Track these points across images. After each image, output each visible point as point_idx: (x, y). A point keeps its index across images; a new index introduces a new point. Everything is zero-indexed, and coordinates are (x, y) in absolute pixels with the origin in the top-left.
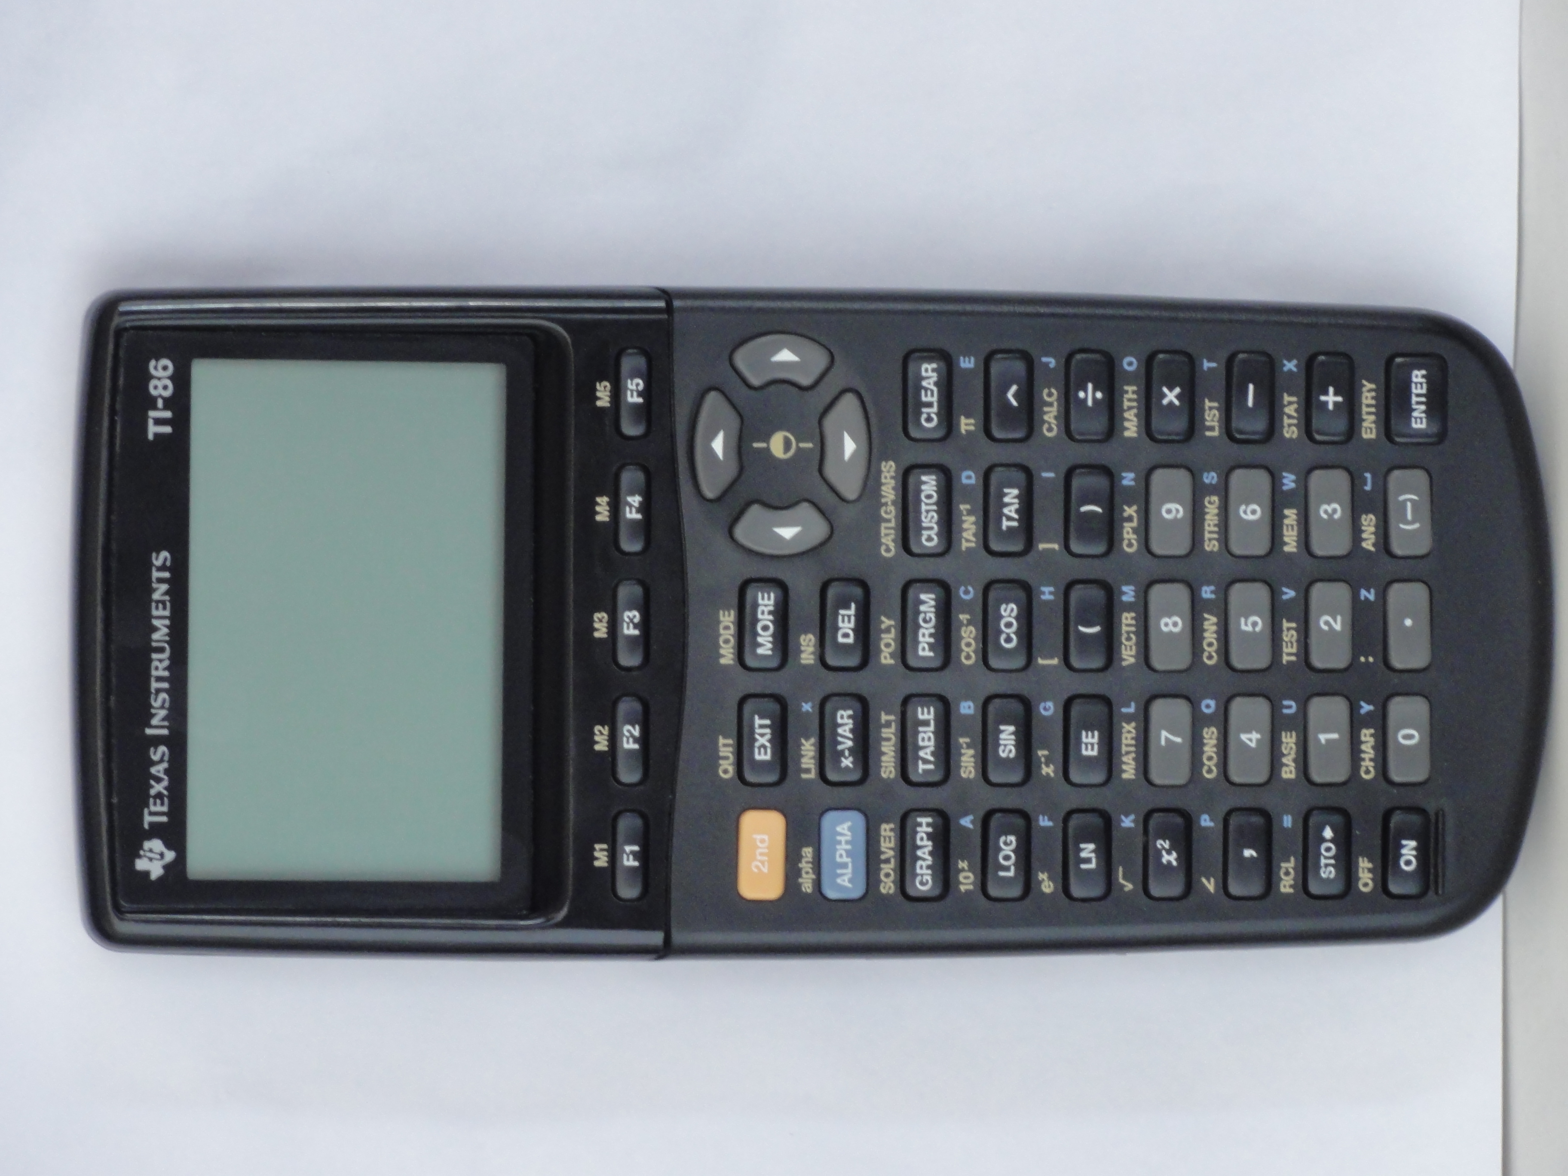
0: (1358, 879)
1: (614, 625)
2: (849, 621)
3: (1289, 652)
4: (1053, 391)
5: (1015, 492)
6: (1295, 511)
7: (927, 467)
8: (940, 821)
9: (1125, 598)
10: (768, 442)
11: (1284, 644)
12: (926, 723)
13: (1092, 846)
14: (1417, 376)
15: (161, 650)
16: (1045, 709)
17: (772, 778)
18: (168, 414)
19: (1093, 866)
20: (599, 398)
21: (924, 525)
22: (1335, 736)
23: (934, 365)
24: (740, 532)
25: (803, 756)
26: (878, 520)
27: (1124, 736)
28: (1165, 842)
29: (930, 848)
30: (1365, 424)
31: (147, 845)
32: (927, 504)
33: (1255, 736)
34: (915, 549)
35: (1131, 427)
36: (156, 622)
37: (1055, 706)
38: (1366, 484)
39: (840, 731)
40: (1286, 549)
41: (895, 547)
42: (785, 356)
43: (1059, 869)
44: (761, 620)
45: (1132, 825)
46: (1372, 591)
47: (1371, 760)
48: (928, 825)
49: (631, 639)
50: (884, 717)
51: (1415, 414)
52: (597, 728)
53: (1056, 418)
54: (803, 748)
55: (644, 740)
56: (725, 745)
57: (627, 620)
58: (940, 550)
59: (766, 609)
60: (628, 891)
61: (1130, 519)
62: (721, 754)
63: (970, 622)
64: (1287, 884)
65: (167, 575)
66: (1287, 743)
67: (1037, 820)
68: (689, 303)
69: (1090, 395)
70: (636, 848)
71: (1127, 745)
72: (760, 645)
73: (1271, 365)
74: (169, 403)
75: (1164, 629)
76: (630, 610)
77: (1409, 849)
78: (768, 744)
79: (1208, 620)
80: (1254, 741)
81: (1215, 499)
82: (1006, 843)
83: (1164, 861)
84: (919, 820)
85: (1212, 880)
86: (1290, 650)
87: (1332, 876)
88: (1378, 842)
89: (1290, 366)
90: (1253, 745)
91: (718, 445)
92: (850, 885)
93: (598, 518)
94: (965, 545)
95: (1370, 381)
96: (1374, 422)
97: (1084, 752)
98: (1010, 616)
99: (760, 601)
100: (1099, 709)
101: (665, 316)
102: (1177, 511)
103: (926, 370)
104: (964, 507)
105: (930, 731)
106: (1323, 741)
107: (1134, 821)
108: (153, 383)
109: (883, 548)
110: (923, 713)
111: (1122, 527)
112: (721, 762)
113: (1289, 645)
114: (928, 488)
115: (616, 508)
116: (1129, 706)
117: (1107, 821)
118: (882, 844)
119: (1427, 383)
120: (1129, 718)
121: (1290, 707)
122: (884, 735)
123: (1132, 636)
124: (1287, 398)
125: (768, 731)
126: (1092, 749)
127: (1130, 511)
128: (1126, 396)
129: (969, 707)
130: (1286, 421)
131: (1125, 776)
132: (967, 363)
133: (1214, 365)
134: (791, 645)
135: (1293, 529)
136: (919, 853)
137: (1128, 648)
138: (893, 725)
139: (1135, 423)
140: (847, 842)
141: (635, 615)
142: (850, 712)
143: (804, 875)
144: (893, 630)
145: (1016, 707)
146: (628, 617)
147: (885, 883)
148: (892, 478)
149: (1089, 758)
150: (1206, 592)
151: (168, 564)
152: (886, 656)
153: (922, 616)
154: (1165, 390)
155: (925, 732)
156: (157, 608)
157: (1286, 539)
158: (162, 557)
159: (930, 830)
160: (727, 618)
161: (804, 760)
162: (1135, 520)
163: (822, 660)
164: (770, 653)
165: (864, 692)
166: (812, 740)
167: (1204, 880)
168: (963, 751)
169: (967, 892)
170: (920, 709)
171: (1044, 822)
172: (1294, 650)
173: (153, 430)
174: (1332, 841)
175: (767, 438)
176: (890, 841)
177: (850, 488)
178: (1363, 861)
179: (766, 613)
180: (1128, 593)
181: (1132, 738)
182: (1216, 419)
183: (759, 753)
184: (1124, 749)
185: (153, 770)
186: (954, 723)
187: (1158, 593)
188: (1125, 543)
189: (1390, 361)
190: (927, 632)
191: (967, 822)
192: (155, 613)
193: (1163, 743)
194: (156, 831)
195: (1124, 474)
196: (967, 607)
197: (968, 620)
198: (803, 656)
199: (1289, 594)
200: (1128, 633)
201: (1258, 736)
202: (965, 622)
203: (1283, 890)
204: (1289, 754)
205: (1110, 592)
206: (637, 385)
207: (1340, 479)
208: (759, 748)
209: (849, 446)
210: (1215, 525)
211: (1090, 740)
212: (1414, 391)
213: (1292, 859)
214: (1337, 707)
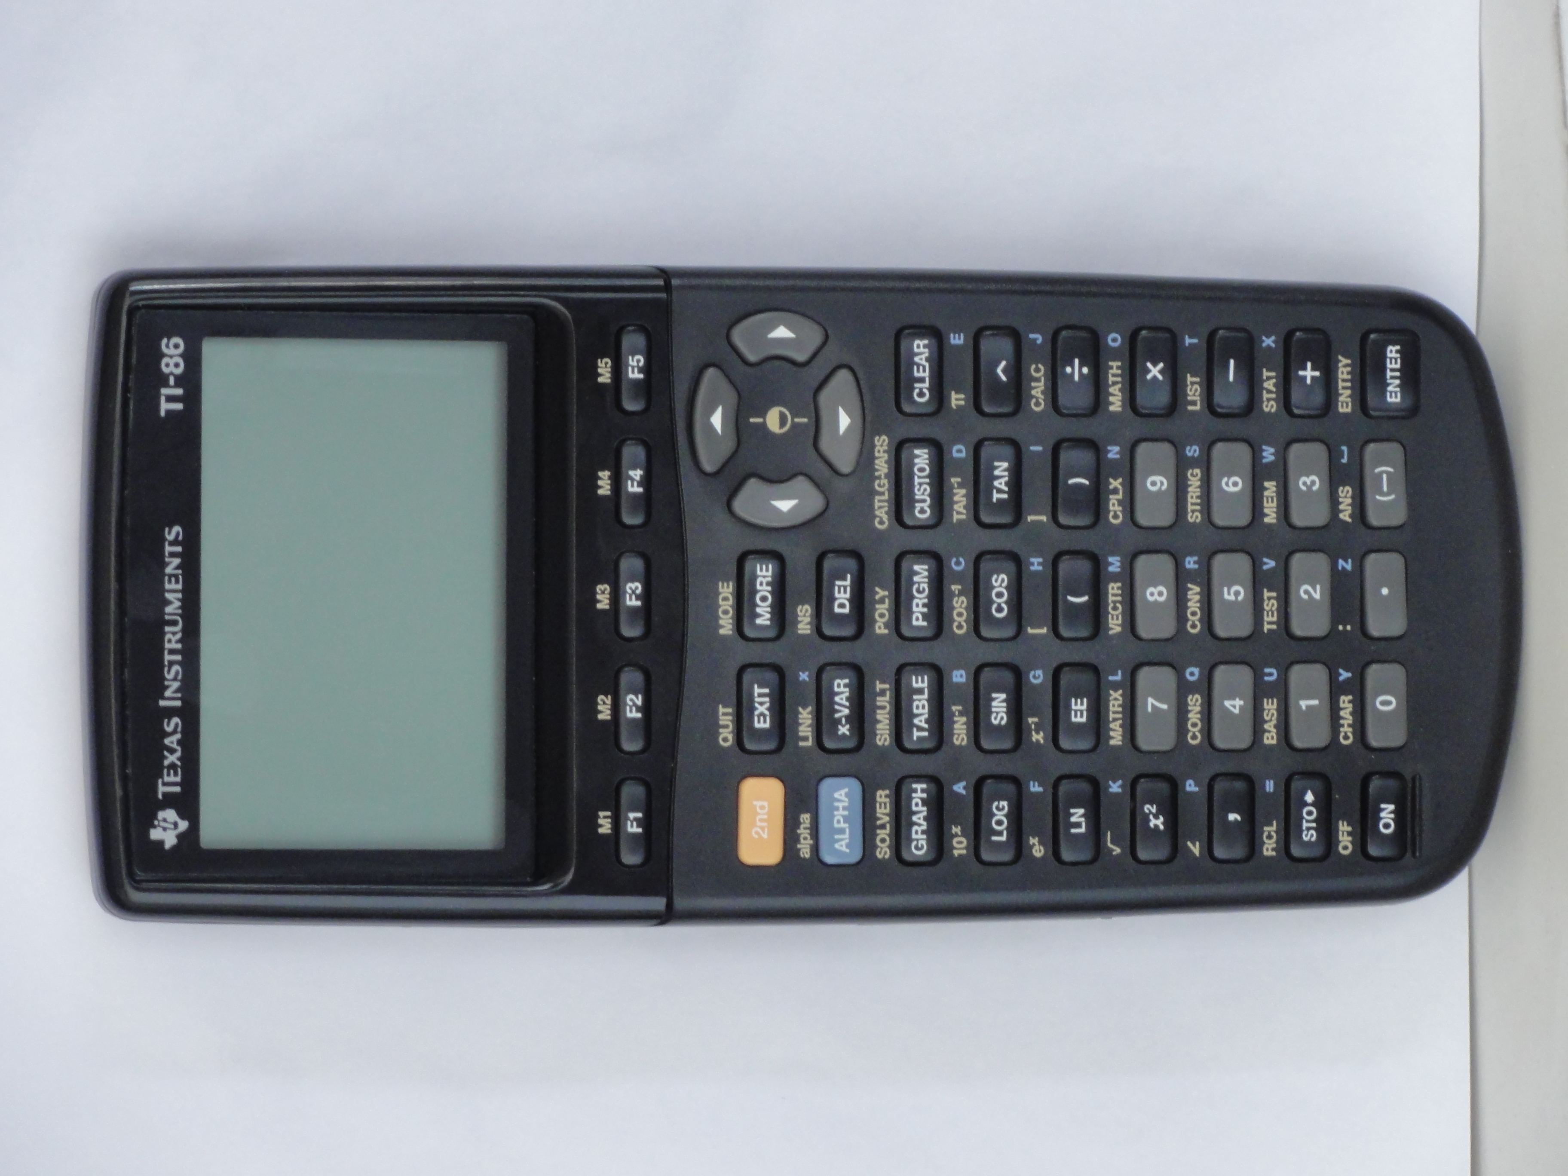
0: (1339, 842)
1: (616, 597)
2: (845, 592)
3: (1270, 620)
4: (1040, 366)
5: (1005, 465)
6: (1274, 483)
7: (920, 442)
8: (933, 786)
9: (1111, 569)
10: (764, 417)
11: (1265, 613)
12: (920, 691)
13: (1081, 811)
14: (1391, 351)
15: (174, 623)
16: (1034, 677)
17: (770, 745)
18: (179, 391)
19: (1083, 830)
20: (600, 375)
21: (917, 497)
22: (1315, 702)
23: (926, 342)
24: (739, 505)
25: (801, 724)
26: (872, 493)
27: (1111, 704)
28: (1153, 807)
29: (925, 814)
30: (1341, 399)
31: (161, 815)
32: (919, 477)
33: (1238, 702)
34: (909, 521)
35: (1116, 402)
36: (168, 596)
37: (1044, 673)
38: (1343, 457)
39: (837, 699)
40: (1267, 520)
41: (888, 520)
42: (782, 332)
43: (1049, 832)
44: (760, 591)
45: (1120, 790)
46: (1350, 561)
47: (1349, 725)
48: (923, 791)
49: (634, 610)
50: (879, 686)
51: (1390, 388)
52: (601, 698)
53: (1043, 393)
54: (800, 716)
55: (646, 708)
56: (724, 714)
57: (629, 591)
58: (930, 523)
59: (764, 581)
60: (631, 858)
61: (1115, 491)
62: (721, 723)
63: (961, 593)
64: (1270, 847)
65: (179, 549)
66: (1269, 710)
67: (1028, 787)
68: (686, 281)
69: (1077, 370)
70: (639, 815)
71: (1114, 712)
72: (760, 616)
73: (1251, 341)
74: (180, 381)
75: (1150, 599)
76: (632, 581)
77: (1387, 813)
78: (767, 713)
79: (1191, 589)
80: (1238, 708)
81: (1197, 471)
82: (998, 808)
83: (1152, 825)
84: (914, 786)
85: (1197, 844)
86: (1270, 619)
87: (1314, 839)
88: (1358, 805)
89: (1269, 342)
90: (1237, 711)
91: (716, 420)
92: (848, 851)
93: (600, 492)
94: (956, 517)
95: (1346, 357)
96: (1350, 396)
97: (1074, 719)
98: (1001, 586)
99: (759, 573)
100: (1086, 678)
101: (663, 295)
102: (1162, 483)
103: (918, 346)
104: (955, 480)
105: (924, 699)
106: (1304, 708)
107: (1121, 786)
108: (165, 361)
109: (877, 520)
110: (917, 682)
111: (1108, 500)
112: (721, 730)
113: (1270, 613)
114: (921, 462)
115: (617, 481)
116: (1116, 674)
117: (1096, 786)
118: (878, 810)
119: (1401, 358)
120: (1116, 686)
121: (1272, 674)
122: (878, 704)
123: (1118, 605)
124: (1266, 374)
125: (767, 699)
126: (1082, 716)
127: (1115, 483)
128: (1111, 371)
129: (961, 676)
130: (1265, 395)
131: (1112, 742)
132: (957, 340)
133: (1195, 341)
134: (788, 617)
135: (1272, 501)
136: (915, 818)
137: (1115, 617)
138: (888, 693)
139: (1120, 398)
140: (844, 808)
141: (637, 586)
142: (847, 681)
143: (802, 841)
144: (887, 600)
145: (1008, 677)
146: (631, 588)
147: (882, 848)
148: (885, 452)
149: (1079, 725)
150: (1189, 563)
151: (180, 538)
152: (881, 627)
153: (915, 587)
154: (1149, 365)
155: (920, 700)
156: (170, 582)
157: (1266, 511)
158: (174, 532)
159: (924, 795)
160: (725, 589)
161: (801, 728)
162: (1121, 492)
163: (818, 630)
164: (768, 623)
165: (859, 661)
166: (810, 709)
167: (1189, 844)
168: (956, 719)
169: (960, 855)
170: (914, 678)
171: (1035, 788)
172: (1275, 619)
173: (165, 407)
174: (1313, 804)
175: (763, 414)
176: (885, 808)
177: (845, 461)
178: (1343, 825)
179: (764, 584)
180: (1115, 564)
181: (1119, 706)
182: (1198, 393)
183: (759, 722)
184: (1112, 716)
185: (167, 741)
186: (946, 692)
187: (1142, 562)
188: (1111, 514)
189: (1364, 337)
190: (920, 603)
191: (959, 788)
192: (167, 586)
193: (1150, 709)
194: (170, 801)
195: (1109, 448)
196: (958, 578)
197: (959, 591)
198: (800, 626)
199: (1270, 564)
200: (1114, 602)
201: (1242, 703)
202: (957, 592)
203: (1265, 853)
204: (1271, 720)
205: (1097, 562)
206: (638, 361)
207: (1318, 451)
208: (759, 716)
209: (844, 421)
210: (1197, 497)
211: (1079, 707)
212: (1389, 366)
213: (1275, 823)
214: (1317, 674)
